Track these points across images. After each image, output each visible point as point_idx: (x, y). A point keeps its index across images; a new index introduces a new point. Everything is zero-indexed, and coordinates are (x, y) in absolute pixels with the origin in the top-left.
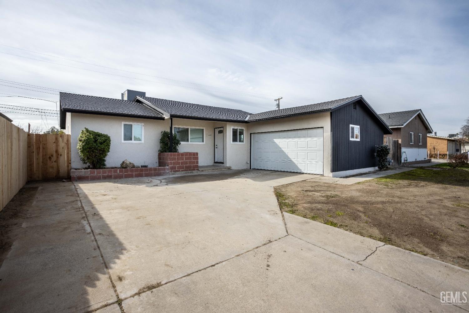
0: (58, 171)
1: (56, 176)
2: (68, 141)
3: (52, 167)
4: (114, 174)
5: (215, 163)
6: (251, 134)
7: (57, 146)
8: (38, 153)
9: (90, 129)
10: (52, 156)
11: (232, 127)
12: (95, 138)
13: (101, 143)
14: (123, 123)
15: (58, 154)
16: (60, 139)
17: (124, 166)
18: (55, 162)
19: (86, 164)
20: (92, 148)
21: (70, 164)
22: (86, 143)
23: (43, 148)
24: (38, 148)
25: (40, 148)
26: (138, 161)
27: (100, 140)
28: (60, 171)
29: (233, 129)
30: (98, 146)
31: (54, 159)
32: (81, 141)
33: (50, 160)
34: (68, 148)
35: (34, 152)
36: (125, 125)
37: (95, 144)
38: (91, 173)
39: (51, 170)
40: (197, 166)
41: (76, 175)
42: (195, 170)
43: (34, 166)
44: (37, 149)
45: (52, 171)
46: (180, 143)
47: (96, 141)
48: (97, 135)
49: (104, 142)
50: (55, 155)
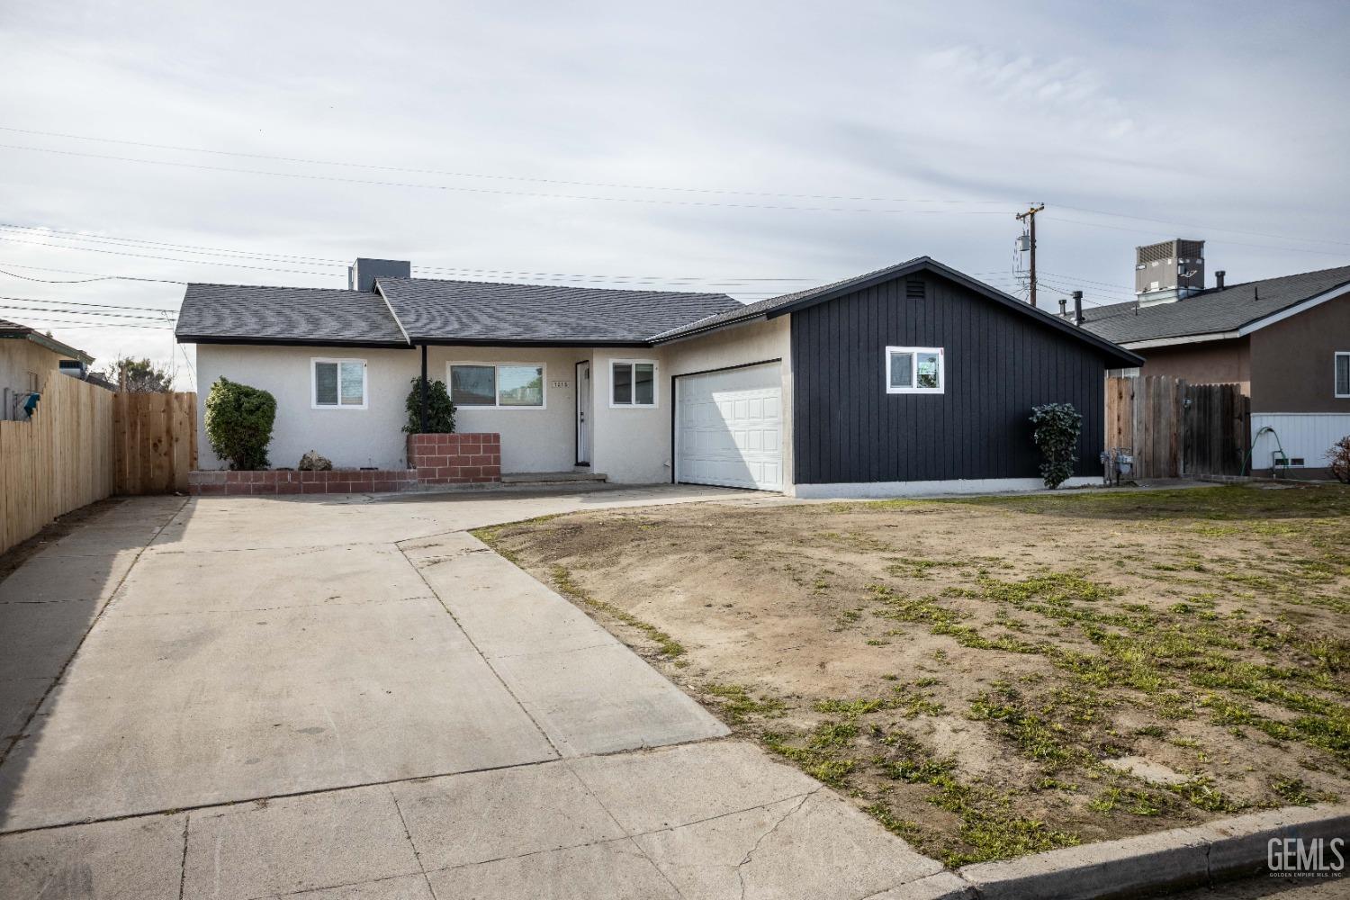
0: (172, 476)
1: (167, 487)
2: (190, 407)
3: (160, 467)
4: (280, 483)
5: (577, 464)
6: (674, 378)
7: (170, 418)
8: (133, 436)
9: (231, 380)
10: (160, 441)
11: (612, 361)
12: (237, 400)
13: (251, 412)
14: (314, 361)
15: (172, 438)
16: (175, 404)
17: (307, 466)
18: (165, 454)
19: (225, 459)
20: (231, 423)
21: (196, 459)
22: (219, 410)
23: (143, 425)
24: (134, 424)
25: (136, 423)
26: (344, 456)
27: (247, 404)
28: (177, 476)
29: (616, 367)
30: (244, 419)
31: (163, 447)
32: (209, 406)
33: (156, 451)
34: (191, 424)
35: (124, 432)
36: (318, 365)
37: (236, 414)
38: (229, 479)
39: (158, 472)
40: (497, 471)
41: (199, 481)
42: (490, 480)
43: (125, 465)
44: (131, 426)
45: (159, 476)
46: (456, 409)
47: (239, 407)
48: (242, 393)
49: (258, 408)
50: (164, 439)
